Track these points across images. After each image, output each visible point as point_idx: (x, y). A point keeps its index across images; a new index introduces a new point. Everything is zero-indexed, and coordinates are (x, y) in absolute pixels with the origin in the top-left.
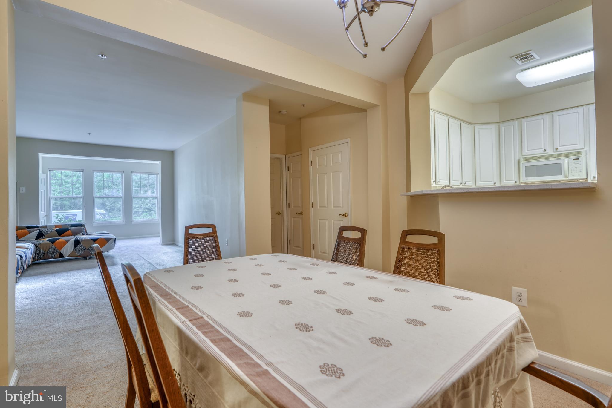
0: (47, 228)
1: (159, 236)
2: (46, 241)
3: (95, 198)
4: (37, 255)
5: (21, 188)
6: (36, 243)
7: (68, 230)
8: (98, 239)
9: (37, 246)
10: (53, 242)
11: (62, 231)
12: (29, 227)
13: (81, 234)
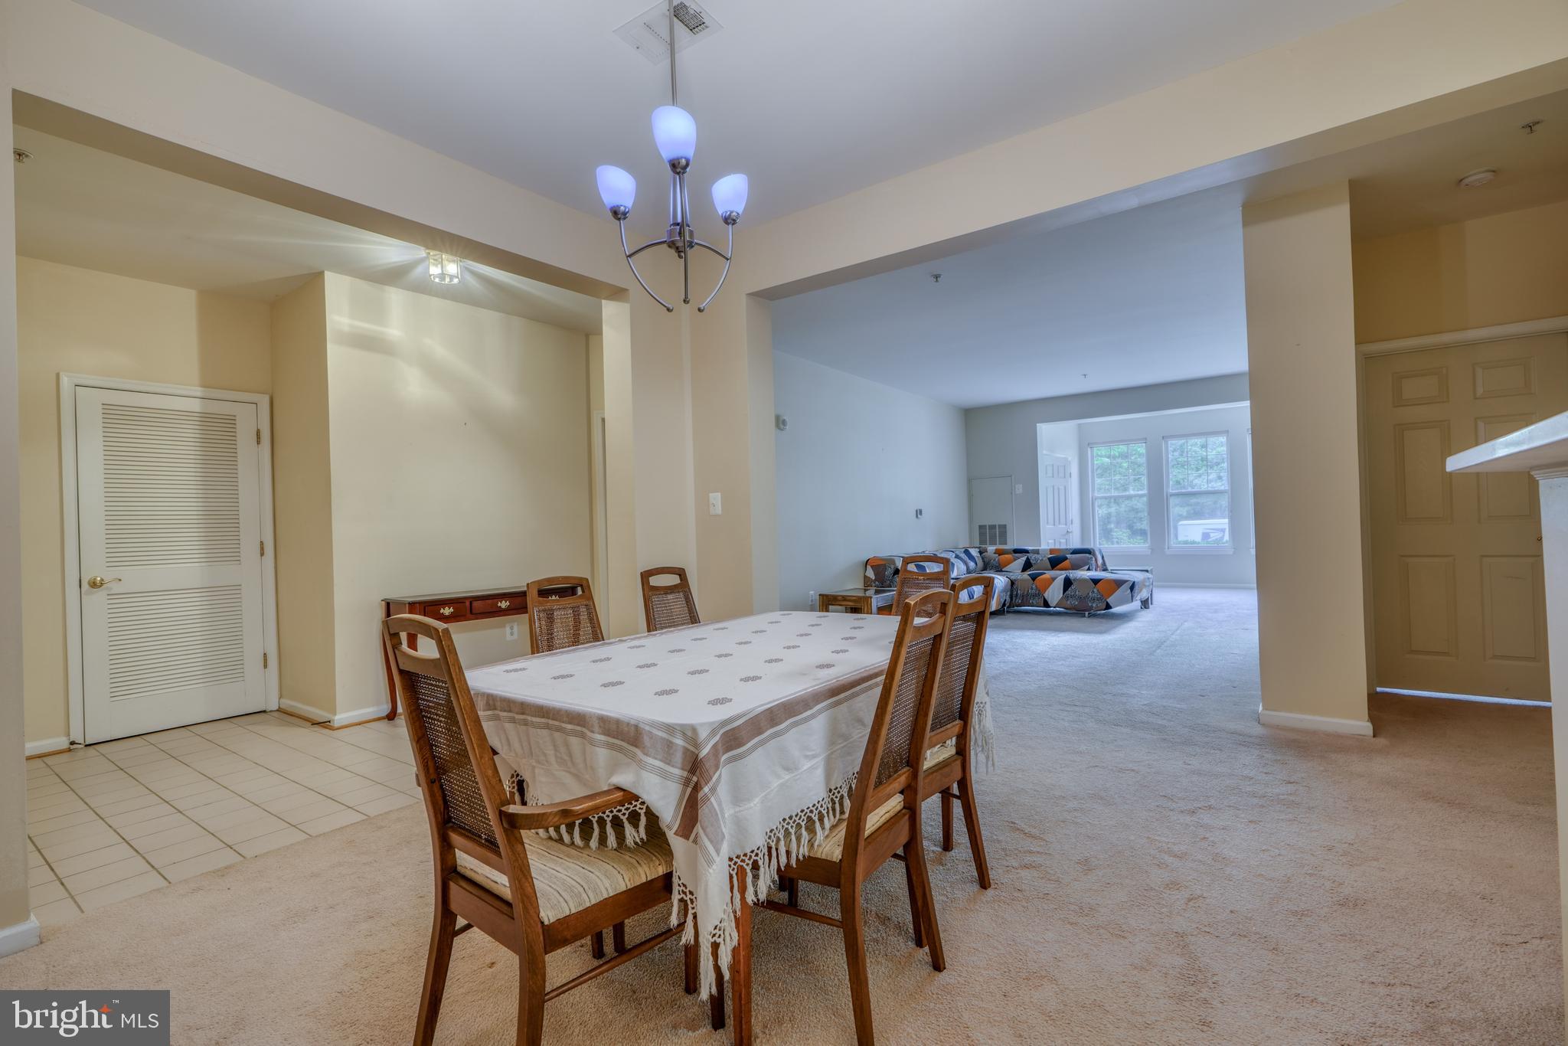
0: (1039, 554)
2: (1026, 575)
3: (1171, 495)
4: (1014, 598)
5: (1017, 486)
6: (1013, 578)
7: (1066, 559)
8: (1101, 580)
9: (1013, 583)
10: (1034, 578)
11: (1056, 561)
12: (1016, 551)
13: (1087, 567)
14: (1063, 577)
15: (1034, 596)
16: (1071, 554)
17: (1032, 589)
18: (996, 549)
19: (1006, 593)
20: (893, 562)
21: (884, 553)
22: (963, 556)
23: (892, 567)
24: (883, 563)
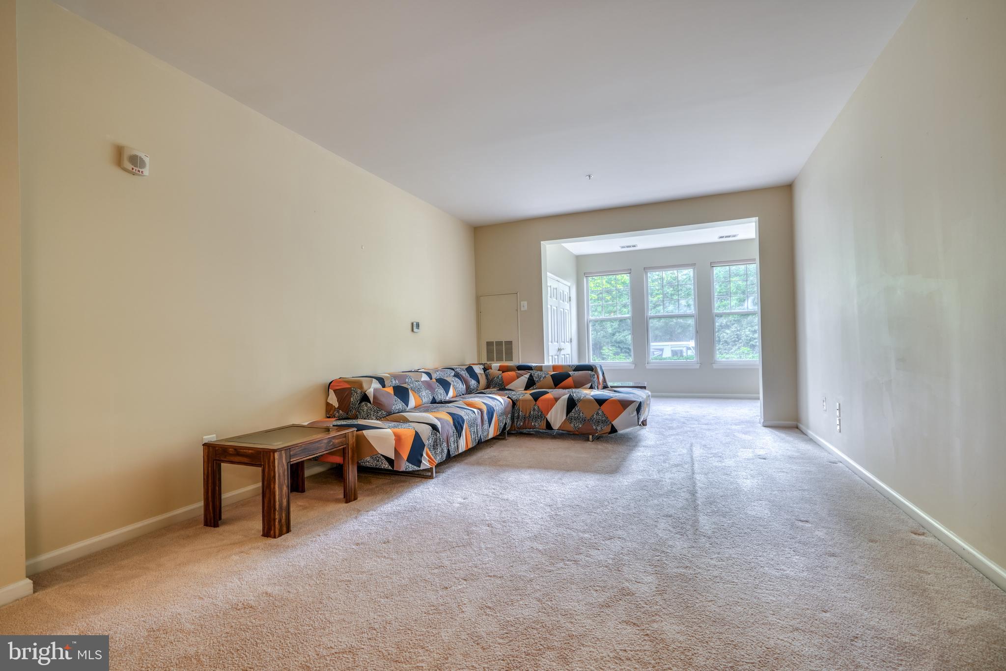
0: (542, 371)
1: (759, 399)
2: (527, 395)
3: (650, 318)
4: (516, 420)
5: (522, 302)
6: (514, 397)
7: (569, 376)
8: (606, 400)
9: (514, 403)
10: (536, 397)
11: (560, 378)
12: (520, 368)
13: (589, 385)
14: (567, 396)
15: (536, 418)
16: (574, 371)
17: (534, 409)
18: (500, 366)
19: (507, 417)
20: (360, 385)
21: (349, 373)
22: (465, 374)
23: (359, 391)
24: (348, 386)
